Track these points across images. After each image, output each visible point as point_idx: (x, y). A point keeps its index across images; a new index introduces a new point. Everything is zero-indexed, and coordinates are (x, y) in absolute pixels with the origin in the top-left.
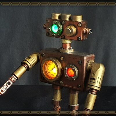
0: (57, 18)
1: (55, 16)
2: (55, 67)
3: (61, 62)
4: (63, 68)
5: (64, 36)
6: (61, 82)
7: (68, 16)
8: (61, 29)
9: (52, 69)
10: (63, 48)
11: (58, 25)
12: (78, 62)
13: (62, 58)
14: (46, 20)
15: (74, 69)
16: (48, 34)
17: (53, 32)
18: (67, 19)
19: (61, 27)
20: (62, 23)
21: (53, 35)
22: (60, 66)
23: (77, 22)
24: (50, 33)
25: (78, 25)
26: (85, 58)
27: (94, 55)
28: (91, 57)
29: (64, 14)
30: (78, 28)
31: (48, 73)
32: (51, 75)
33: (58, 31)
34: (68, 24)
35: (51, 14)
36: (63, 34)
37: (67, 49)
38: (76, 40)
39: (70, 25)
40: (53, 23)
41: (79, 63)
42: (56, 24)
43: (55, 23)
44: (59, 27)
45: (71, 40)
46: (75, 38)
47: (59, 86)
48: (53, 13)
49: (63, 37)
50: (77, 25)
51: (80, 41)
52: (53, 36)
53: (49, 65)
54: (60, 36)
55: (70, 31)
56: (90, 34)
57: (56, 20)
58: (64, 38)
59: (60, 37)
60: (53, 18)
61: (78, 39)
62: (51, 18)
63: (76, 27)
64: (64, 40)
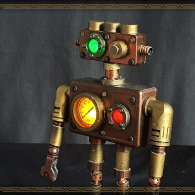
0: (97, 29)
1: (94, 26)
2: (93, 108)
3: (102, 100)
4: (106, 109)
5: (108, 57)
6: (103, 132)
7: (115, 25)
8: (103, 47)
9: (89, 111)
10: (107, 78)
11: (98, 40)
12: (130, 99)
13: (104, 94)
14: (80, 32)
15: (124, 112)
16: (82, 55)
17: (90, 52)
18: (114, 31)
19: (103, 43)
20: (106, 37)
21: (91, 56)
22: (101, 106)
23: (129, 35)
24: (86, 54)
25: (130, 41)
26: (141, 93)
27: (156, 90)
28: (151, 92)
29: (108, 23)
30: (131, 45)
31: (83, 117)
32: (87, 120)
33: (99, 49)
34: (114, 38)
35: (89, 22)
36: (106, 55)
37: (113, 78)
38: (128, 64)
39: (118, 39)
40: (91, 37)
41: (131, 102)
42: (96, 38)
43: (94, 36)
44: (100, 43)
45: (119, 64)
46: (126, 61)
47: (100, 139)
48: (92, 21)
49: (106, 59)
50: (128, 40)
51: (134, 65)
52: (91, 58)
53: (84, 105)
54: (101, 58)
55: (118, 49)
56: (149, 54)
57: (96, 32)
58: (108, 62)
59: (102, 60)
60: (91, 29)
61: (130, 62)
62: (88, 29)
63: (127, 43)
64: (108, 64)
